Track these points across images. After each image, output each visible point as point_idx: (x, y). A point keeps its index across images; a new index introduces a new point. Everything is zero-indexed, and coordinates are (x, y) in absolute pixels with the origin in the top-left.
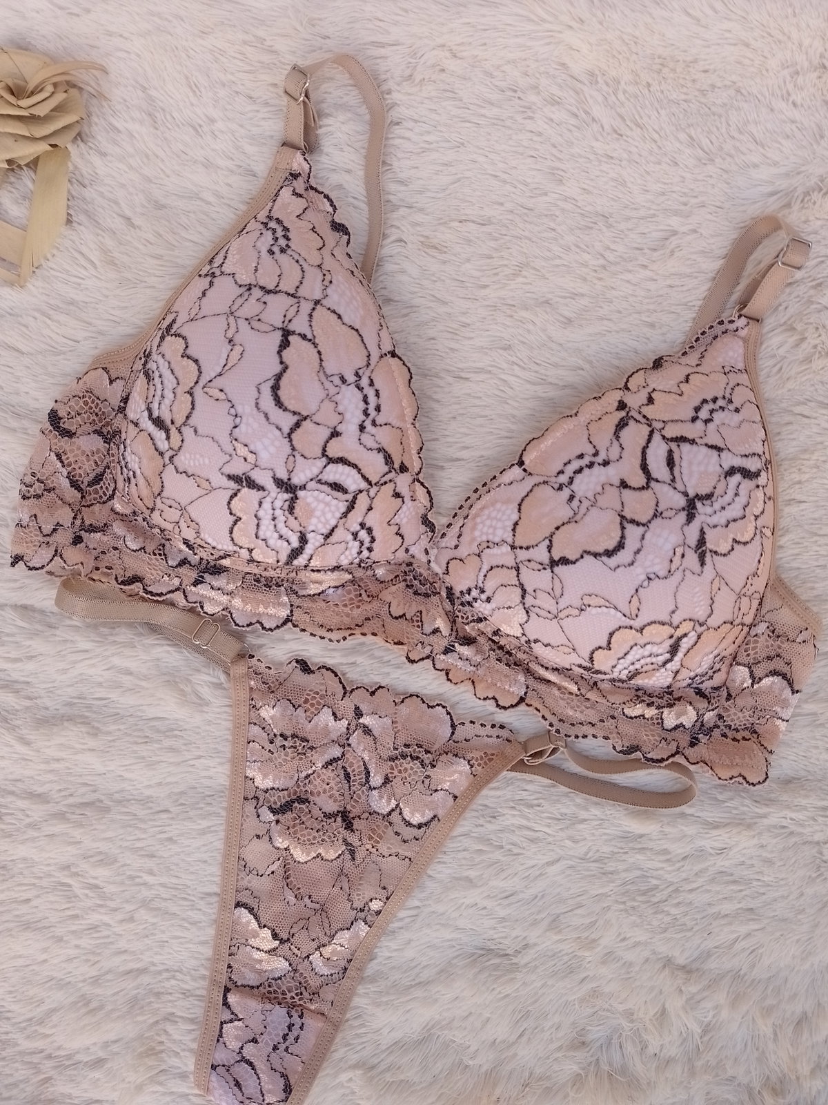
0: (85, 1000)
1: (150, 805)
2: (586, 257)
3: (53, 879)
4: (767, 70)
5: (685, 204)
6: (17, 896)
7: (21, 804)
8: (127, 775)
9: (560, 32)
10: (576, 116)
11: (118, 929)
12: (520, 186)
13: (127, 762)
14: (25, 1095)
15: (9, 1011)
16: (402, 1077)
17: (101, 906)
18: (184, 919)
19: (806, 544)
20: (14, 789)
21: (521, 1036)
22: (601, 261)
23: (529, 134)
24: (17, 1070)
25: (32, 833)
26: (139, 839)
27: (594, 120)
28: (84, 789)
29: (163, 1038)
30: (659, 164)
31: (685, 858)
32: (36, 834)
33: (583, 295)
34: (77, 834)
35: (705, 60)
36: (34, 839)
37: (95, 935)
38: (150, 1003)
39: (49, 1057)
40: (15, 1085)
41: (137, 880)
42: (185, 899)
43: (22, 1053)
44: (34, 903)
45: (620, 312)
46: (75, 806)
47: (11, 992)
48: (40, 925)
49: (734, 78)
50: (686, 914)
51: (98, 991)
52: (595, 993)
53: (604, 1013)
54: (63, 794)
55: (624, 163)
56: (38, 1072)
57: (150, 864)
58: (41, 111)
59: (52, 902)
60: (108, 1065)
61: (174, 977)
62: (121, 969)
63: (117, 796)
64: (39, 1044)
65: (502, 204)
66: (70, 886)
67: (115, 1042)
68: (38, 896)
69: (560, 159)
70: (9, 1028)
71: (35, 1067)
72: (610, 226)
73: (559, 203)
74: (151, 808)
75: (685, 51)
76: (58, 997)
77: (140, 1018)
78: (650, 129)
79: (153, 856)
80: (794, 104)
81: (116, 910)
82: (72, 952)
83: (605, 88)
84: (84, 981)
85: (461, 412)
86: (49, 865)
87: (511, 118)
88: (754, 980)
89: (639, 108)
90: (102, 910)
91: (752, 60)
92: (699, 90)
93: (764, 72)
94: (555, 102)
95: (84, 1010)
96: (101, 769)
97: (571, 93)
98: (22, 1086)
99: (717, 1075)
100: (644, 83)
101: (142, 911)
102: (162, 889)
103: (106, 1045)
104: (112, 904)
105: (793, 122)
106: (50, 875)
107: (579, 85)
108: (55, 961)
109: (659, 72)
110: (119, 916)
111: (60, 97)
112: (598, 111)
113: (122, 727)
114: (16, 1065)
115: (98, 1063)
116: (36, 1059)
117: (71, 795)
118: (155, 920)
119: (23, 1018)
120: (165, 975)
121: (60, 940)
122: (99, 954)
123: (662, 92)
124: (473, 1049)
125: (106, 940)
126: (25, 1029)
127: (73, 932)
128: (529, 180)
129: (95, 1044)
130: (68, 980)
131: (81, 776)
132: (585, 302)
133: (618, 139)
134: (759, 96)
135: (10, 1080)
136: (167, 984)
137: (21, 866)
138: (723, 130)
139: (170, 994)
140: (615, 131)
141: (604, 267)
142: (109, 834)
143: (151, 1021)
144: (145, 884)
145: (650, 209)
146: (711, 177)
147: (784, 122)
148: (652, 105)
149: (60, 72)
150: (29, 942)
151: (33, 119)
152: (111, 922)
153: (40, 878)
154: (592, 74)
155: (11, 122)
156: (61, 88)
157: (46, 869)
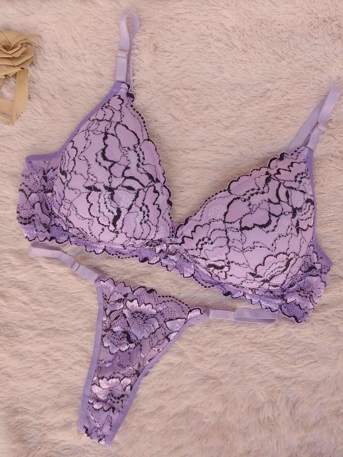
0: (56, 405)
1: (75, 327)
2: (234, 101)
3: (39, 358)
5: (273, 78)
6: (27, 365)
7: (25, 331)
8: (64, 315)
9: (220, 10)
10: (228, 45)
12: (206, 74)
13: (64, 310)
14: (36, 441)
16: (179, 428)
20: (22, 325)
22: (240, 103)
23: (209, 54)
24: (33, 431)
25: (30, 341)
26: (71, 340)
27: (235, 46)
28: (49, 322)
30: (262, 62)
32: (32, 342)
33: (233, 117)
34: (48, 340)
35: (279, 20)
39: (45, 426)
40: (32, 437)
43: (34, 425)
44: (34, 368)
46: (45, 330)
47: (28, 403)
48: (36, 376)
49: (291, 27)
54: (40, 325)
56: (41, 432)
58: (17, 55)
59: (40, 367)
63: (61, 325)
64: (40, 421)
65: (199, 82)
66: (46, 360)
68: (35, 365)
69: (221, 63)
70: (28, 416)
71: (39, 430)
72: (242, 88)
73: (222, 81)
75: (270, 17)
76: (46, 404)
78: (258, 49)
82: (50, 385)
83: (239, 33)
84: (55, 397)
86: (38, 353)
87: (202, 48)
90: (59, 368)
92: (277, 32)
94: (219, 40)
97: (226, 36)
98: (35, 437)
100: (255, 31)
103: (65, 420)
107: (229, 33)
108: (44, 389)
109: (260, 26)
111: (24, 49)
112: (236, 43)
114: (32, 429)
115: (63, 427)
116: (39, 427)
119: (33, 412)
121: (45, 381)
123: (262, 33)
124: (206, 415)
126: (34, 416)
127: (49, 378)
128: (209, 72)
129: (61, 420)
130: (49, 397)
131: (47, 317)
132: (234, 119)
133: (245, 53)
137: (27, 354)
138: (288, 47)
140: (243, 50)
141: (240, 105)
142: (60, 340)
145: (258, 81)
146: (283, 66)
148: (258, 39)
149: (23, 39)
150: (33, 383)
151: (14, 58)
153: (35, 358)
154: (234, 28)
155: (5, 60)
156: (24, 46)
157: (37, 354)
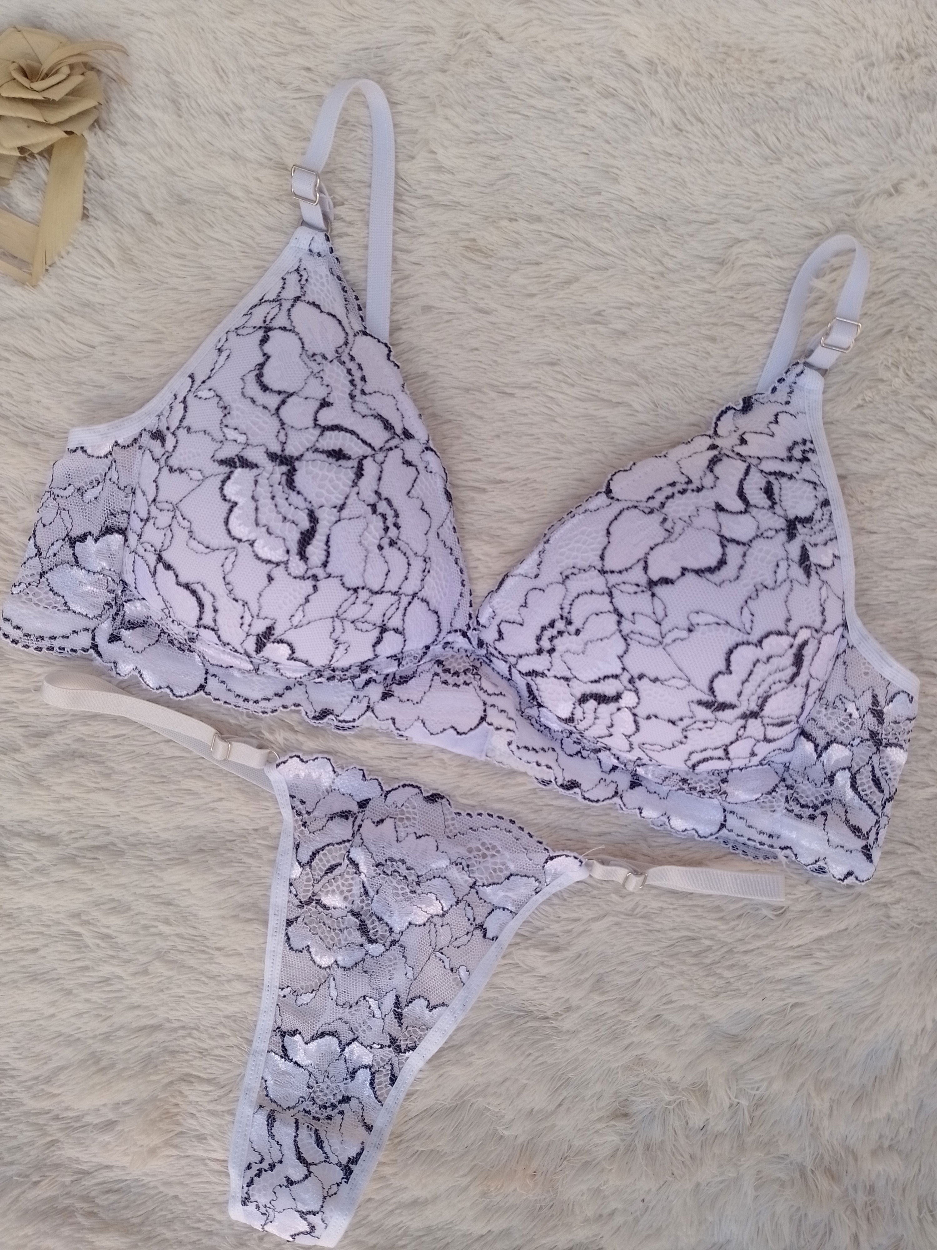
0: (95, 1057)
1: (168, 849)
2: (643, 262)
3: (62, 928)
4: (840, 61)
5: (748, 208)
6: (23, 945)
7: (29, 846)
8: (142, 817)
9: (617, 16)
10: (632, 109)
11: (131, 983)
12: (570, 185)
13: (143, 803)
14: (28, 1159)
15: (14, 1069)
16: (432, 1147)
17: (113, 957)
18: (202, 973)
19: (875, 578)
20: (21, 830)
21: (560, 1105)
22: (660, 268)
23: (581, 130)
24: (21, 1132)
25: (40, 879)
26: (154, 887)
27: (652, 113)
28: (97, 831)
29: (179, 1100)
30: (722, 163)
31: (739, 917)
33: (639, 305)
34: (88, 879)
35: (773, 49)
36: (42, 885)
37: (106, 989)
38: (165, 1061)
39: (57, 1118)
40: (19, 1148)
41: (152, 930)
42: (203, 952)
43: (27, 1114)
44: (42, 953)
45: (677, 324)
46: (86, 849)
47: (16, 1049)
48: (47, 977)
49: (804, 69)
50: (740, 977)
51: (109, 1048)
52: (640, 1061)
53: (649, 1082)
54: (74, 835)
55: (684, 161)
56: (45, 1134)
57: (166, 912)
58: (57, 94)
59: (61, 952)
60: (119, 1128)
61: (190, 1035)
62: (134, 1025)
63: (132, 839)
64: (45, 1104)
65: (551, 204)
66: (79, 935)
67: (126, 1103)
68: (46, 946)
69: (614, 157)
70: (14, 1087)
71: (41, 1128)
72: (667, 230)
73: (614, 203)
74: (168, 853)
75: (752, 39)
76: (68, 1053)
77: (153, 1078)
78: (712, 124)
79: (170, 904)
80: (870, 99)
81: (128, 961)
82: (81, 1007)
83: (665, 78)
84: (94, 1037)
85: (506, 429)
86: (58, 912)
87: (563, 111)
88: (811, 1051)
89: (700, 102)
90: (115, 962)
91: (824, 49)
92: (766, 83)
93: (837, 63)
94: (609, 94)
95: (94, 1069)
96: (114, 810)
97: (628, 83)
98: (26, 1149)
99: (769, 1153)
100: (706, 75)
101: (157, 964)
102: (178, 940)
103: (117, 1106)
104: (124, 955)
105: (868, 118)
106: (59, 923)
107: (636, 75)
108: (64, 1016)
109: (722, 62)
110: (132, 969)
111: (77, 80)
112: (658, 104)
113: (136, 765)
114: (21, 1126)
115: (109, 1125)
116: (41, 1120)
117: (83, 838)
118: (170, 973)
119: (29, 1076)
120: (181, 1032)
121: (69, 992)
122: (111, 1009)
123: (725, 85)
124: (509, 1117)
125: (118, 995)
126: (30, 1088)
127: (83, 985)
128: (580, 179)
129: (105, 1105)
130: (77, 1036)
131: (92, 817)
132: (640, 311)
133: (677, 135)
134: (832, 90)
135: (14, 1143)
136: (183, 1042)
137: (28, 914)
138: (792, 127)
139: (187, 1052)
140: (675, 126)
141: (662, 274)
142: (123, 880)
143: (166, 1081)
144: (160, 934)
145: (711, 213)
146: (777, 178)
147: (859, 118)
148: (714, 98)
149: (76, 52)
150: (36, 995)
151: (47, 104)
152: (123, 975)
153: (49, 926)
154: (650, 62)
155: (23, 106)
156: (78, 70)
157: (55, 916)
